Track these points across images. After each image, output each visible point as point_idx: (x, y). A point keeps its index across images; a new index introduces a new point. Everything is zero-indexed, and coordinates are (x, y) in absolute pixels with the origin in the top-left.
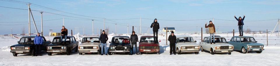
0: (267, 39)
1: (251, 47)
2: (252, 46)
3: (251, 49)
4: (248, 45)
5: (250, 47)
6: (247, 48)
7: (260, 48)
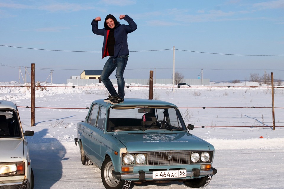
0: (273, 107)
1: (141, 158)
2: (145, 154)
3: (142, 173)
4: (123, 150)
5: (135, 162)
6: (120, 166)
7: (190, 167)
